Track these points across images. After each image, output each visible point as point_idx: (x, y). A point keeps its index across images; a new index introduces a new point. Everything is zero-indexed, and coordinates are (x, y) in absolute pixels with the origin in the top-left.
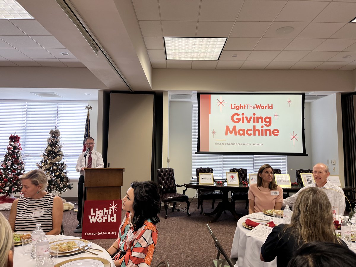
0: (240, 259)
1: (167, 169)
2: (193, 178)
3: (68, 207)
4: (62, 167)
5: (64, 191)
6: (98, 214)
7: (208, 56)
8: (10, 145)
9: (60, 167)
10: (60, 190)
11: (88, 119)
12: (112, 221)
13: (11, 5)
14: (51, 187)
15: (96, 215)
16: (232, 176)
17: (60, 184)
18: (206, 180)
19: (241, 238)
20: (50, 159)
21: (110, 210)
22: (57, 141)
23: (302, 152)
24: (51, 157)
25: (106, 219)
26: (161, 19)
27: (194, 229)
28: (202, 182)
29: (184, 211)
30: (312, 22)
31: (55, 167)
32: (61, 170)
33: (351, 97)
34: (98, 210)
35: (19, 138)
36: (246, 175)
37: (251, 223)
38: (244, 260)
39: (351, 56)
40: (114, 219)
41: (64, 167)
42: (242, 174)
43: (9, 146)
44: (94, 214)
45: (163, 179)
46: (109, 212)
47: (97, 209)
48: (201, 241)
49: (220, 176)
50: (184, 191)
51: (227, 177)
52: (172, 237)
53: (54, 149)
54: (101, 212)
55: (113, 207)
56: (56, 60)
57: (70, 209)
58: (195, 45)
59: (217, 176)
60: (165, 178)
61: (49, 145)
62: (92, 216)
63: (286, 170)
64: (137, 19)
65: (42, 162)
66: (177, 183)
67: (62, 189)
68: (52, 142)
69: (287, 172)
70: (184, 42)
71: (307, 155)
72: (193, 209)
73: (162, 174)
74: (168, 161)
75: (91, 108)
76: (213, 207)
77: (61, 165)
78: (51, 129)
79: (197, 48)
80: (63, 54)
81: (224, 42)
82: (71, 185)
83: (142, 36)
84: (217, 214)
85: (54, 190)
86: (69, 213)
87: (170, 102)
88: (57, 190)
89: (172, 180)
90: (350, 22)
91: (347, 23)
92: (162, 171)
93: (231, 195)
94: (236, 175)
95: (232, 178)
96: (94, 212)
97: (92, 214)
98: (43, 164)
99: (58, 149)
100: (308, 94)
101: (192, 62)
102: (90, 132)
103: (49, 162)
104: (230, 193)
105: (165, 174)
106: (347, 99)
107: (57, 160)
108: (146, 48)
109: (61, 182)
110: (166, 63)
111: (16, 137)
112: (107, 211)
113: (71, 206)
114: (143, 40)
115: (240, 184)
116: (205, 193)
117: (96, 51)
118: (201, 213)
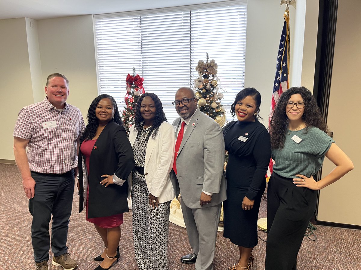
8: (129, 93)
22: (213, 84)
35: (142, 80)
43: (127, 96)
53: (211, 102)
68: (204, 87)
78: (198, 60)
99: (216, 102)
111: (137, 79)
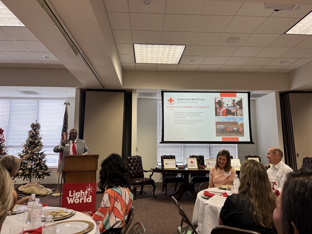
0: (200, 224)
1: (136, 156)
2: (158, 165)
3: (46, 192)
4: (42, 156)
5: (43, 178)
6: (75, 196)
7: (170, 60)
9: (39, 156)
10: (39, 177)
11: (66, 113)
12: (88, 201)
13: (3, 14)
14: (31, 174)
15: (73, 197)
16: (192, 161)
17: (39, 172)
18: (170, 165)
19: (201, 206)
20: (31, 149)
21: (86, 192)
22: (37, 133)
23: (249, 141)
24: (32, 147)
25: (82, 200)
26: (131, 28)
27: (160, 208)
28: (166, 167)
29: (150, 194)
30: (253, 33)
31: (35, 157)
32: (40, 159)
33: (287, 94)
34: (76, 192)
35: (3, 131)
36: (203, 161)
37: (209, 194)
38: (203, 225)
39: (286, 61)
40: (90, 200)
41: (43, 156)
42: (200, 160)
44: (72, 196)
45: (132, 166)
46: (85, 194)
47: (74, 191)
48: (166, 217)
49: (181, 163)
50: (151, 176)
51: (187, 162)
52: (141, 215)
53: (35, 141)
54: (78, 194)
55: (89, 189)
56: (39, 62)
57: (48, 194)
58: (159, 51)
59: (178, 163)
60: (134, 164)
61: (30, 136)
62: (70, 198)
63: (237, 155)
64: (111, 28)
65: (24, 152)
66: (144, 169)
67: (41, 176)
68: (33, 134)
69: (237, 158)
70: (150, 48)
71: (254, 143)
72: (158, 192)
73: (131, 161)
74: (137, 150)
75: (69, 104)
76: (175, 190)
77: (41, 155)
79: (161, 54)
80: (45, 57)
81: (184, 49)
82: (50, 172)
83: (115, 42)
84: (179, 195)
85: (34, 177)
86: (47, 198)
87: (138, 99)
88: (36, 177)
89: (140, 166)
90: (284, 33)
91: (282, 34)
92: (131, 158)
93: (191, 179)
94: (195, 160)
95: (192, 163)
96: (72, 194)
97: (70, 195)
98: (24, 154)
99: (38, 140)
100: (253, 92)
101: (157, 65)
102: (67, 125)
103: (30, 152)
104: (190, 176)
105: (134, 162)
106: (284, 97)
107: (37, 150)
108: (118, 53)
109: (40, 170)
110: (135, 66)
112: (83, 192)
113: (49, 191)
114: (116, 46)
115: (199, 168)
116: (168, 177)
117: (76, 54)
118: (166, 195)
